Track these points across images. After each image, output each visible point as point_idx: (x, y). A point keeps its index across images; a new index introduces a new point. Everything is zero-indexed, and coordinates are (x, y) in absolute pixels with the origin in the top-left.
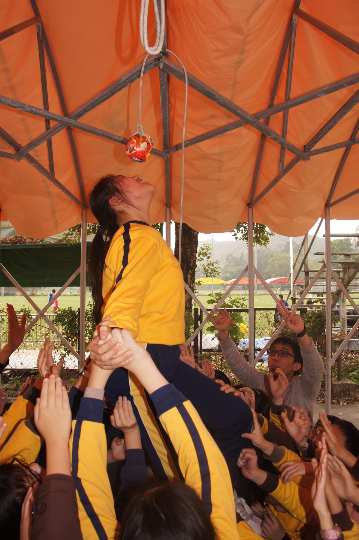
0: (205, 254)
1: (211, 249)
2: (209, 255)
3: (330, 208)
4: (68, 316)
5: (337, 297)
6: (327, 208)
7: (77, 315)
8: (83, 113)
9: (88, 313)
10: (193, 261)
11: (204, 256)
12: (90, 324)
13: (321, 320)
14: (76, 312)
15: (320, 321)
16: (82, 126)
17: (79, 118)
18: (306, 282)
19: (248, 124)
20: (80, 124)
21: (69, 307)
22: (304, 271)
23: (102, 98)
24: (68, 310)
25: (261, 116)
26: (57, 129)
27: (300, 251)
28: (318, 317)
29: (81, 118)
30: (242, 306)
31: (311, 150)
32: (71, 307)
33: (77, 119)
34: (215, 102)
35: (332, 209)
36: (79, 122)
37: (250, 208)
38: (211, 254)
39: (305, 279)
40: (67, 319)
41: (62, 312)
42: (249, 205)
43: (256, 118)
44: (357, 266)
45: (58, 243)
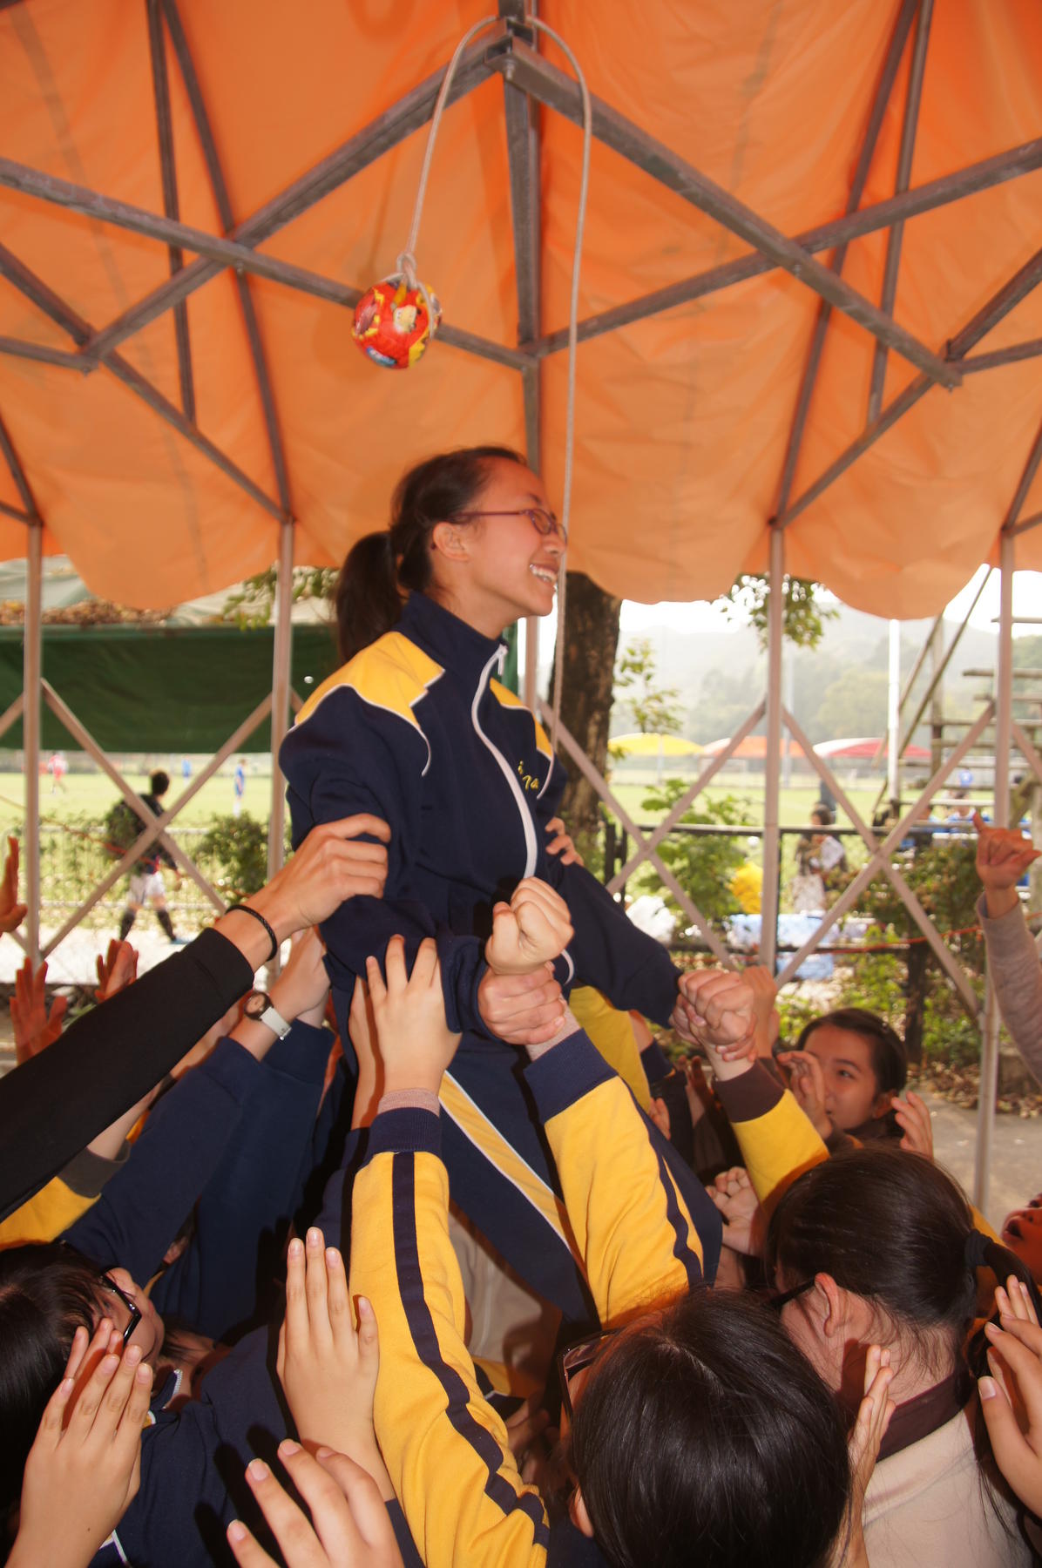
0: (638, 667)
2: (648, 671)
3: (1016, 537)
4: (239, 837)
6: (1007, 536)
7: (264, 835)
8: (272, 226)
10: (603, 686)
11: (634, 671)
14: (262, 827)
16: (272, 268)
17: (260, 243)
18: (934, 754)
19: (778, 266)
20: (266, 262)
22: (928, 722)
23: (329, 179)
25: (818, 243)
26: (196, 275)
27: (920, 665)
29: (268, 240)
33: (255, 245)
34: (678, 192)
35: (1020, 541)
36: (265, 256)
37: (776, 530)
38: (657, 667)
39: (933, 747)
43: (802, 246)
45: (214, 625)
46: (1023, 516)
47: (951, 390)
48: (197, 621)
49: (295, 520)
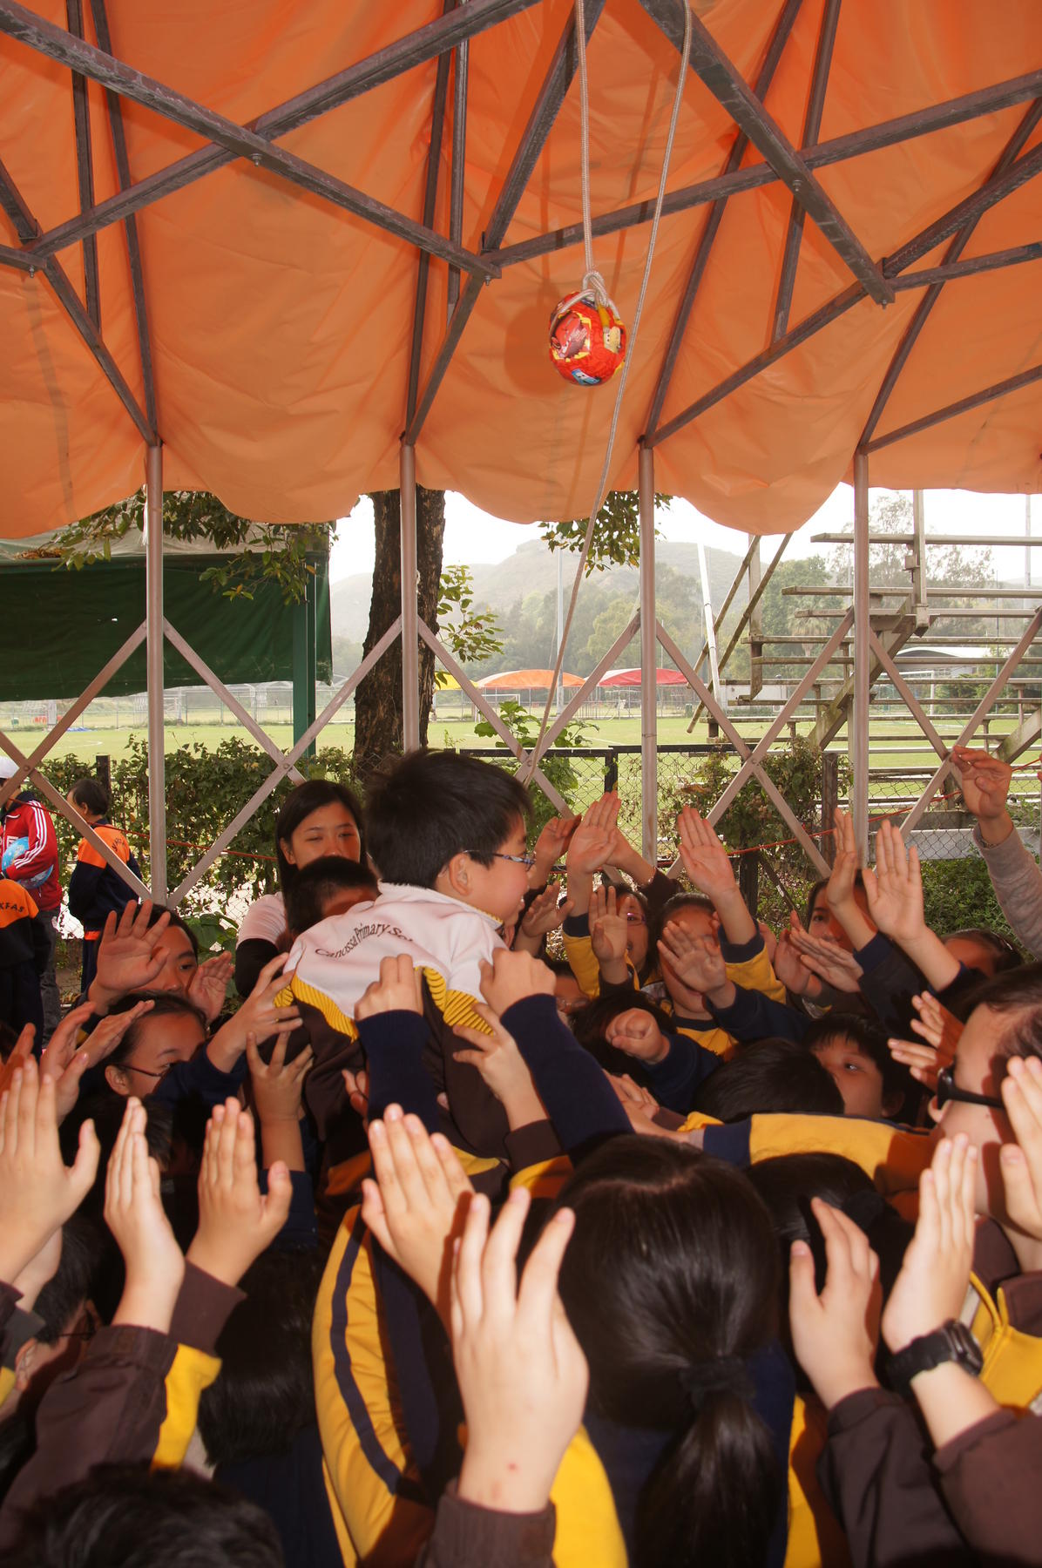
0: (454, 593)
1: (471, 578)
2: (464, 597)
3: (868, 455)
5: (842, 715)
6: (861, 453)
8: (303, 117)
9: (128, 769)
10: (429, 613)
11: (452, 599)
12: (133, 800)
13: (806, 778)
14: (91, 768)
15: (803, 780)
16: (285, 161)
17: (280, 134)
18: (753, 671)
19: (779, 178)
20: (281, 156)
21: (69, 754)
22: (749, 639)
24: (66, 764)
25: (822, 159)
27: (736, 585)
28: (796, 770)
30: (578, 741)
32: (75, 756)
33: (274, 137)
34: (723, 103)
35: (872, 457)
36: (278, 148)
37: (646, 448)
38: (471, 593)
39: (754, 664)
41: (46, 768)
42: (645, 440)
43: (806, 161)
44: (906, 627)
45: (30, 561)
46: (876, 436)
48: (12, 557)
49: (162, 442)
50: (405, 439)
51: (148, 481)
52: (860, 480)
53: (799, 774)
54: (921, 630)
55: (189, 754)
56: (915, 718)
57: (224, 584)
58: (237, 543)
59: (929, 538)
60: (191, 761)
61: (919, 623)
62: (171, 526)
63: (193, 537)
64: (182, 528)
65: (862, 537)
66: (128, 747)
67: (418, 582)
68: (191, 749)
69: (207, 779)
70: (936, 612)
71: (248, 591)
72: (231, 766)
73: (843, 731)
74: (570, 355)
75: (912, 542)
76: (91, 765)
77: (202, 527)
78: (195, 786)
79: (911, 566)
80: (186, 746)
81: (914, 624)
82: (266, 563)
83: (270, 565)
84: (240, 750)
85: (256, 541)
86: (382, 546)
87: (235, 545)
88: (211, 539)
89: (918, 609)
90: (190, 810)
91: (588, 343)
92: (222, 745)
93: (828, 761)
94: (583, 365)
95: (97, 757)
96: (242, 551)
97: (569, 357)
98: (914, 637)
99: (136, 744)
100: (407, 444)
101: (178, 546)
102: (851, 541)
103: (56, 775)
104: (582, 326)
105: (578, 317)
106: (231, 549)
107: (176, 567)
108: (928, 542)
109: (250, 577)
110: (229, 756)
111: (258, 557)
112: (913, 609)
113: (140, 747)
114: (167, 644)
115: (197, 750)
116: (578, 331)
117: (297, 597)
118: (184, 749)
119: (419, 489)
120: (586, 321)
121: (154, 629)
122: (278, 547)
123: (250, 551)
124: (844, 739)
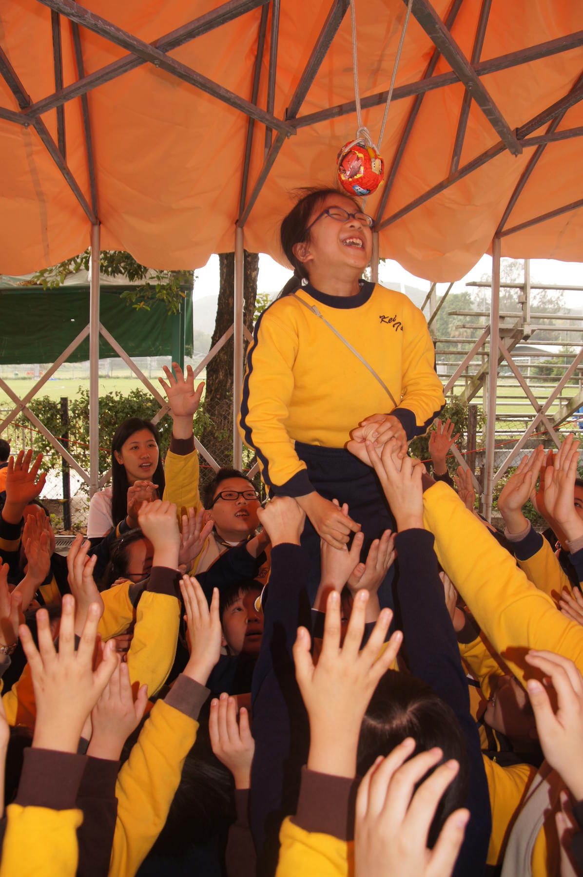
3: (502, 239)
4: (44, 411)
5: (479, 384)
6: (497, 238)
7: (59, 409)
8: (185, 39)
9: (78, 405)
10: (249, 321)
12: (81, 423)
13: (459, 419)
14: (58, 404)
16: (173, 65)
17: (171, 49)
19: (460, 81)
20: (171, 62)
21: (46, 396)
23: (233, 12)
24: (44, 401)
25: (484, 70)
26: (121, 68)
29: (178, 49)
31: (527, 137)
32: (48, 397)
33: (167, 51)
34: (430, 36)
35: (503, 240)
36: (169, 57)
40: (42, 415)
41: (32, 404)
43: (476, 71)
44: (517, 335)
45: (25, 287)
46: (505, 228)
47: (516, 156)
48: (15, 285)
49: (100, 223)
50: (238, 224)
51: (92, 245)
52: (495, 252)
53: (455, 417)
54: (526, 338)
55: (113, 397)
56: (521, 386)
57: (134, 301)
58: (141, 279)
59: (532, 286)
60: (113, 401)
61: (525, 333)
62: (104, 268)
63: (116, 275)
64: (110, 269)
65: (496, 284)
66: (78, 393)
67: (244, 305)
68: (113, 395)
69: (122, 412)
70: (535, 327)
71: (148, 306)
72: (136, 405)
73: (481, 392)
74: (351, 176)
75: (523, 288)
76: (58, 402)
77: (122, 269)
78: (116, 415)
79: (522, 301)
80: (111, 393)
81: (523, 334)
82: (157, 290)
83: (160, 291)
84: (141, 396)
85: (152, 278)
86: (223, 282)
87: (140, 280)
88: (126, 276)
89: (525, 325)
90: (113, 429)
91: (362, 169)
92: (131, 393)
93: (472, 410)
94: (360, 182)
95: (62, 399)
96: (144, 283)
97: (351, 177)
98: (522, 341)
99: (83, 391)
100: (239, 226)
101: (108, 280)
102: (489, 286)
103: (38, 408)
104: (358, 159)
105: (356, 153)
106: (137, 282)
107: (107, 292)
108: (532, 288)
109: (148, 298)
110: (135, 399)
111: (153, 287)
112: (522, 326)
113: (85, 393)
114: (101, 336)
115: (117, 395)
116: (356, 162)
117: (175, 311)
118: (109, 395)
119: (245, 251)
120: (361, 155)
121: (94, 328)
122: (164, 282)
123: (149, 284)
124: (480, 397)
